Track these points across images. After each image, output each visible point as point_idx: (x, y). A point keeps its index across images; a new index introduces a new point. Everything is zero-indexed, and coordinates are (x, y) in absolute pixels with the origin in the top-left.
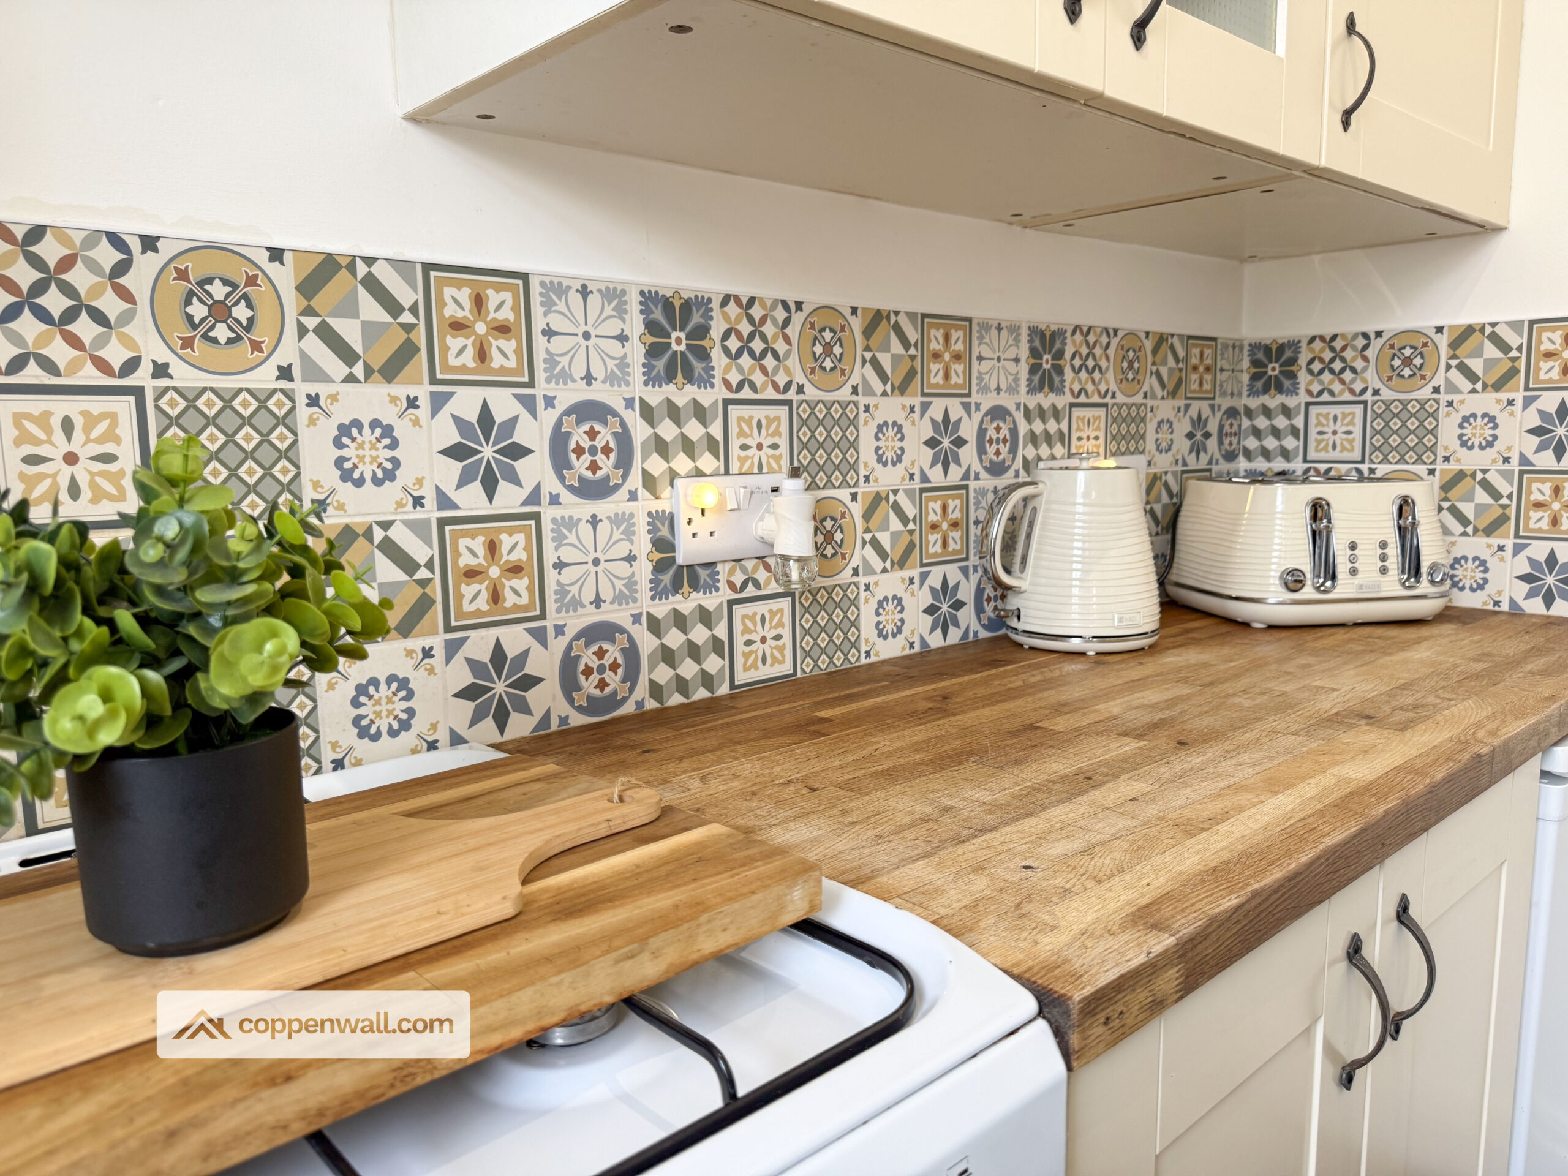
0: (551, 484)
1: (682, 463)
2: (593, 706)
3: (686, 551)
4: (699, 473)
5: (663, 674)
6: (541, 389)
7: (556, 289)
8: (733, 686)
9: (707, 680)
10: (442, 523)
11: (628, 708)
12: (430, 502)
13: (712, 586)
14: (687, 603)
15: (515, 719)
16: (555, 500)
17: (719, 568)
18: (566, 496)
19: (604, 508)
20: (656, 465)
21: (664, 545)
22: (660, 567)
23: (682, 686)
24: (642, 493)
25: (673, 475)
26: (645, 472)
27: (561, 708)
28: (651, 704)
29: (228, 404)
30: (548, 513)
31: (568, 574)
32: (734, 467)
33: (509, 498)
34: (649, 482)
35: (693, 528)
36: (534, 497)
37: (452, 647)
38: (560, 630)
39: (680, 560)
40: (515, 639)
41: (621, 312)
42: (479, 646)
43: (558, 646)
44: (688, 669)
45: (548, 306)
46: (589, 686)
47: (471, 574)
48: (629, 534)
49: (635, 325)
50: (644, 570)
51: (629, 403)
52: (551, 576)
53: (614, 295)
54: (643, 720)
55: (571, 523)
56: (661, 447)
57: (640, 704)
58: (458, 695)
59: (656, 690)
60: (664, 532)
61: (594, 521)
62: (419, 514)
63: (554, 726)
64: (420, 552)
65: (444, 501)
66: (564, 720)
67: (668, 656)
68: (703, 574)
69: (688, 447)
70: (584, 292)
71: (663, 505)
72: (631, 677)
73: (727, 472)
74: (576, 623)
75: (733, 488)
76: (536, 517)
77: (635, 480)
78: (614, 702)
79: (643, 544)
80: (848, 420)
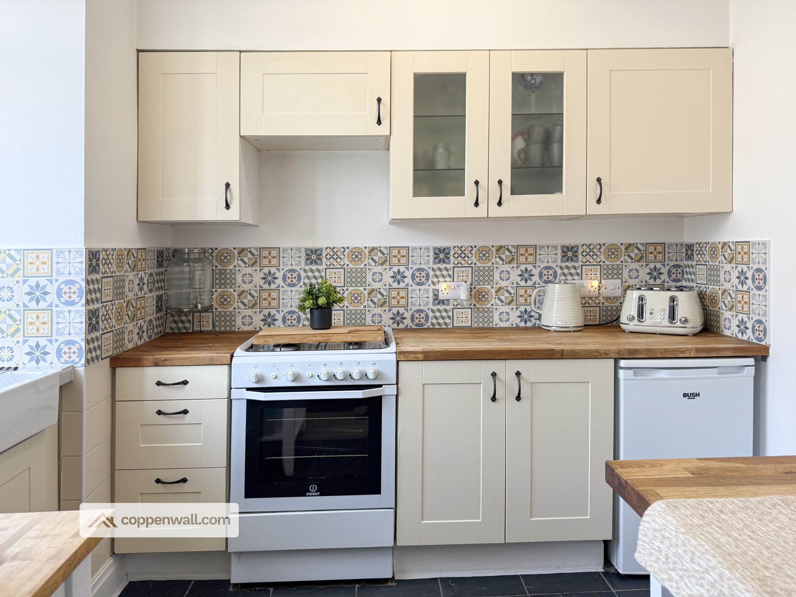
0: (411, 283)
1: (441, 279)
2: (417, 325)
3: (441, 297)
4: (446, 281)
5: (434, 321)
6: (410, 266)
7: (415, 249)
8: (453, 326)
9: (446, 324)
10: (389, 289)
11: (426, 327)
12: (388, 285)
13: (448, 304)
14: (442, 307)
15: (401, 324)
16: (411, 286)
17: (450, 301)
18: (414, 285)
19: (422, 287)
20: (435, 280)
21: (436, 296)
22: (435, 300)
23: (439, 324)
24: (431, 285)
25: (439, 282)
26: (432, 281)
27: (410, 324)
28: (431, 327)
29: (356, 270)
30: (410, 288)
31: (413, 299)
32: (455, 280)
33: (402, 285)
34: (433, 283)
35: (442, 292)
36: (407, 285)
37: (390, 310)
38: (411, 310)
39: (439, 299)
40: (402, 310)
41: (428, 251)
42: (395, 310)
43: (410, 313)
44: (441, 321)
45: (412, 251)
46: (417, 321)
47: (394, 298)
48: (428, 293)
49: (432, 253)
50: (431, 300)
51: (429, 268)
52: (410, 300)
53: (427, 249)
54: (428, 329)
55: (415, 290)
56: (436, 276)
57: (429, 326)
58: (390, 318)
59: (432, 324)
60: (436, 293)
61: (420, 290)
62: (385, 287)
63: (409, 327)
64: (385, 293)
65: (390, 285)
66: (411, 327)
67: (436, 318)
68: (446, 302)
69: (443, 276)
70: (420, 249)
71: (436, 287)
72: (427, 320)
73: (453, 281)
74: (414, 309)
75: (453, 285)
76: (408, 289)
77: (430, 282)
78: (422, 325)
79: (431, 295)
80: (490, 270)
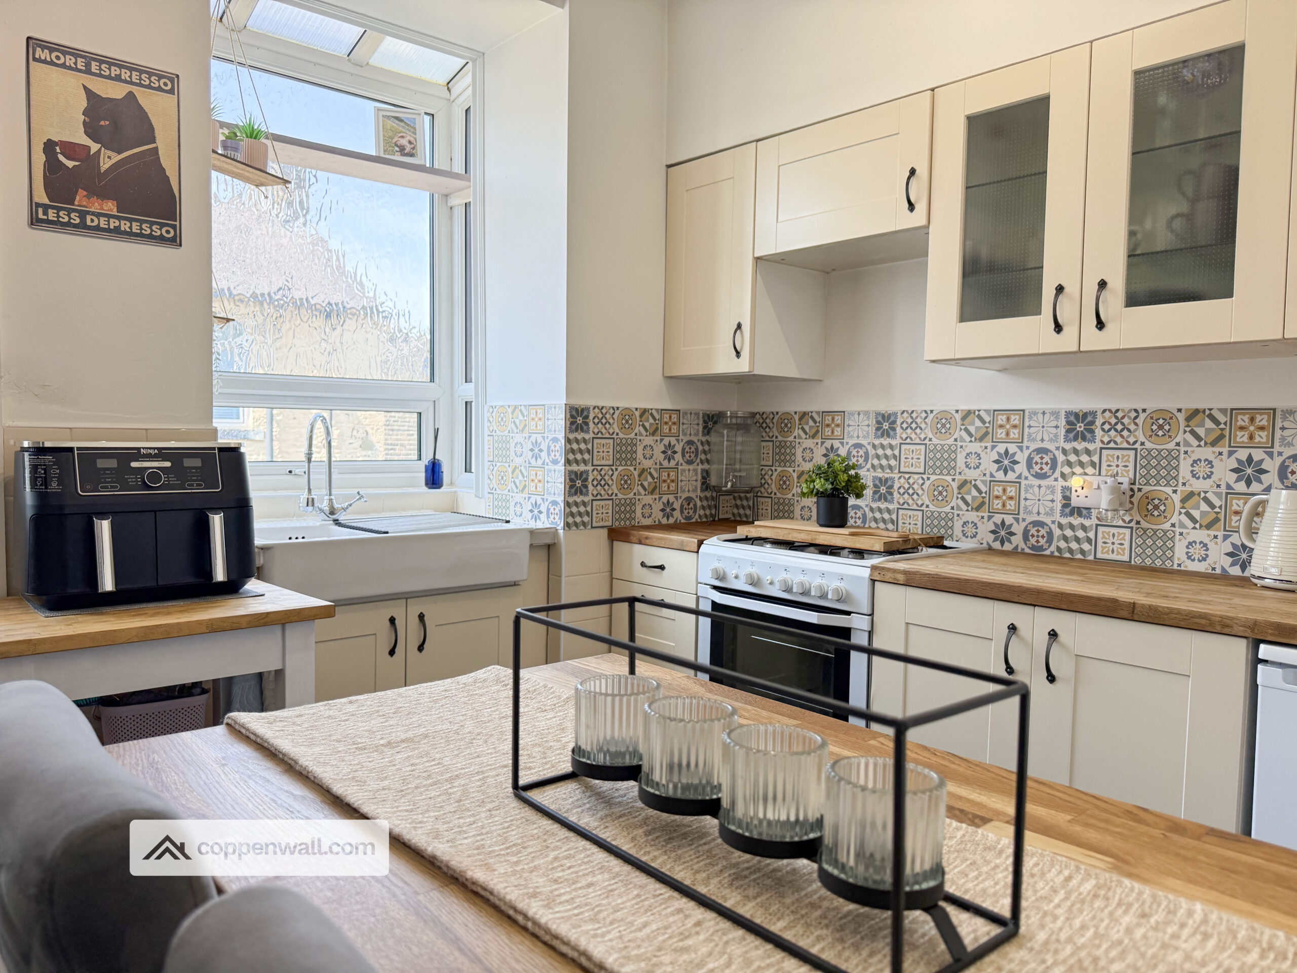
0: (1026, 473)
1: (1078, 470)
2: (1033, 548)
3: (1075, 502)
4: (1085, 474)
5: (1063, 544)
6: (1025, 444)
7: (1034, 413)
8: (1095, 557)
9: (1082, 552)
10: (991, 481)
11: (1047, 552)
12: (988, 475)
13: (1089, 517)
14: (1076, 521)
15: (1006, 544)
16: (1026, 478)
17: (1092, 510)
18: (1030, 477)
19: (1044, 483)
20: (1067, 470)
21: (1067, 498)
22: (1065, 506)
23: (1071, 551)
24: (1060, 479)
25: (1074, 474)
26: (1062, 473)
27: (1022, 545)
28: (1056, 554)
29: (943, 447)
30: (1023, 482)
31: (1028, 503)
32: (1103, 472)
33: (1011, 476)
34: (1063, 476)
35: (1078, 494)
36: (1019, 477)
37: (990, 518)
38: (1024, 520)
39: (1073, 505)
40: (1009, 520)
41: (1057, 418)
42: (998, 519)
43: (1023, 525)
44: (1074, 545)
45: (1030, 418)
46: (1033, 541)
47: (997, 497)
48: (1053, 492)
49: (1063, 422)
50: (1058, 506)
51: (1057, 448)
52: (1023, 502)
53: (1055, 414)
54: (1052, 556)
55: (1031, 486)
56: (1069, 464)
57: (1052, 552)
58: (990, 532)
59: (1059, 549)
60: (1068, 494)
61: (1040, 486)
62: (984, 478)
63: (1019, 550)
64: (983, 489)
65: (992, 475)
66: (1023, 549)
67: (1065, 539)
68: (1084, 512)
69: (1081, 464)
70: (1044, 413)
71: (1067, 484)
72: (1050, 541)
73: (1100, 475)
74: (1030, 519)
75: (1095, 481)
76: (1019, 483)
77: (1057, 474)
78: (1041, 548)
79: (1058, 497)
80: (1172, 457)
